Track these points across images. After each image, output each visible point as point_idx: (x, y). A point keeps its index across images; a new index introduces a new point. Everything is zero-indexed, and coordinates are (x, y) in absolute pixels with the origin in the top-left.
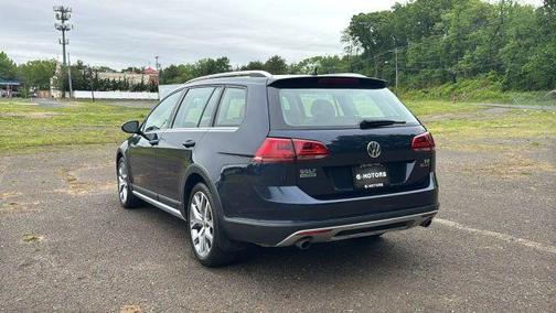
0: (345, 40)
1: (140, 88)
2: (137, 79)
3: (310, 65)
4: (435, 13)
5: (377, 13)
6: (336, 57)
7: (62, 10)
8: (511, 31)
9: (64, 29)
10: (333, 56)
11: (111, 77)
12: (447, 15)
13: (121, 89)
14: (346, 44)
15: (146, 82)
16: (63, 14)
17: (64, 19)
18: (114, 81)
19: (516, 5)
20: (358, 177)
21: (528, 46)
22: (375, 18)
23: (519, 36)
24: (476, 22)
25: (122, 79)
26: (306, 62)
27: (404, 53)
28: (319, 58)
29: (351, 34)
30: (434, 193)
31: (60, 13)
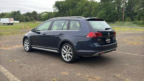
0: (54, 8)
3: (44, 14)
4: (76, 2)
5: (62, 1)
6: (51, 12)
8: (93, 8)
10: (50, 12)
12: (79, 3)
14: (54, 9)
19: (94, 1)
20: (106, 40)
21: (97, 11)
22: (61, 2)
23: (95, 9)
24: (85, 5)
26: (43, 13)
27: (69, 12)
28: (47, 12)
29: (55, 6)
30: (116, 44)
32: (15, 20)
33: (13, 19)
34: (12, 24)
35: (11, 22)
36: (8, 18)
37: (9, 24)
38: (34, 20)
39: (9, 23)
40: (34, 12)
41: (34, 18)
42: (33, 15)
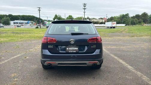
1: (102, 23)
2: (101, 21)
7: (85, 4)
9: (85, 9)
11: (95, 20)
13: (97, 24)
15: (103, 22)
16: (85, 5)
17: (85, 6)
18: (95, 22)
25: (97, 21)
31: (84, 5)
32: (117, 23)
33: (116, 23)
34: (114, 27)
35: (114, 26)
36: (111, 22)
37: (111, 28)
38: (142, 22)
39: (111, 26)
40: (144, 13)
41: (142, 20)
42: (142, 18)
